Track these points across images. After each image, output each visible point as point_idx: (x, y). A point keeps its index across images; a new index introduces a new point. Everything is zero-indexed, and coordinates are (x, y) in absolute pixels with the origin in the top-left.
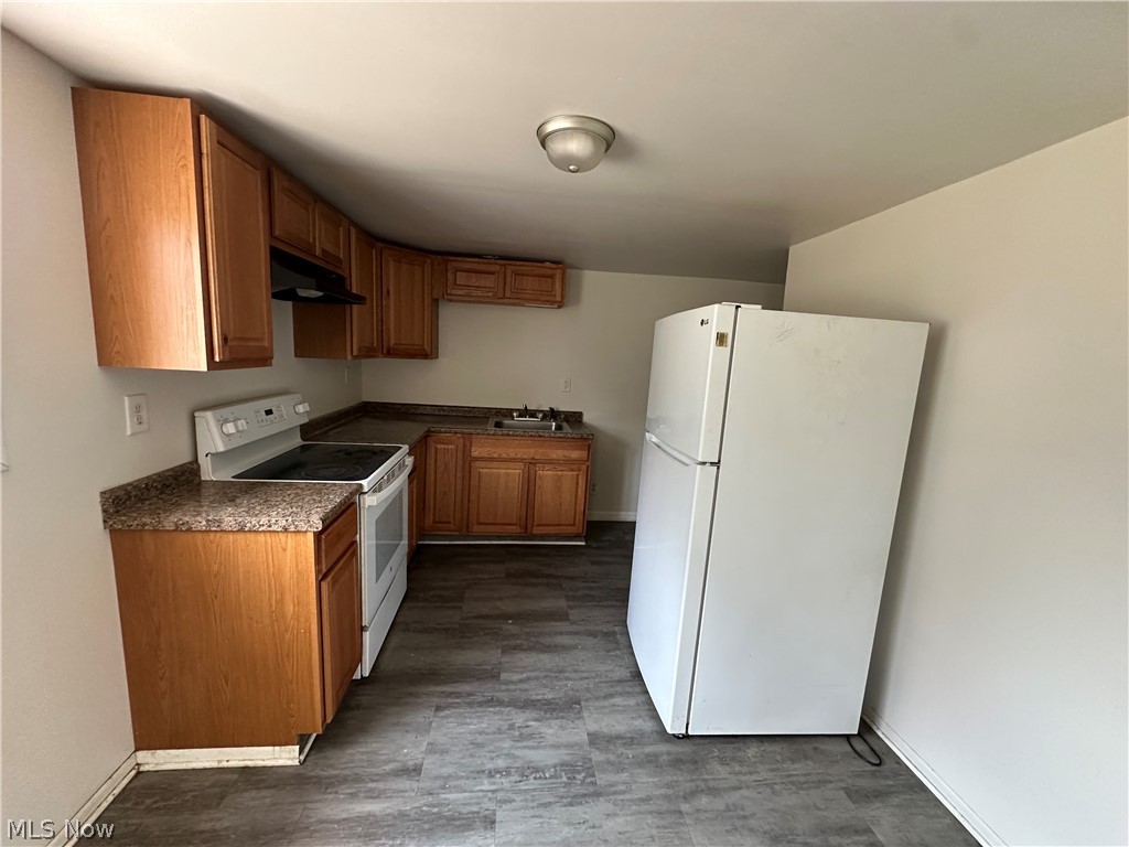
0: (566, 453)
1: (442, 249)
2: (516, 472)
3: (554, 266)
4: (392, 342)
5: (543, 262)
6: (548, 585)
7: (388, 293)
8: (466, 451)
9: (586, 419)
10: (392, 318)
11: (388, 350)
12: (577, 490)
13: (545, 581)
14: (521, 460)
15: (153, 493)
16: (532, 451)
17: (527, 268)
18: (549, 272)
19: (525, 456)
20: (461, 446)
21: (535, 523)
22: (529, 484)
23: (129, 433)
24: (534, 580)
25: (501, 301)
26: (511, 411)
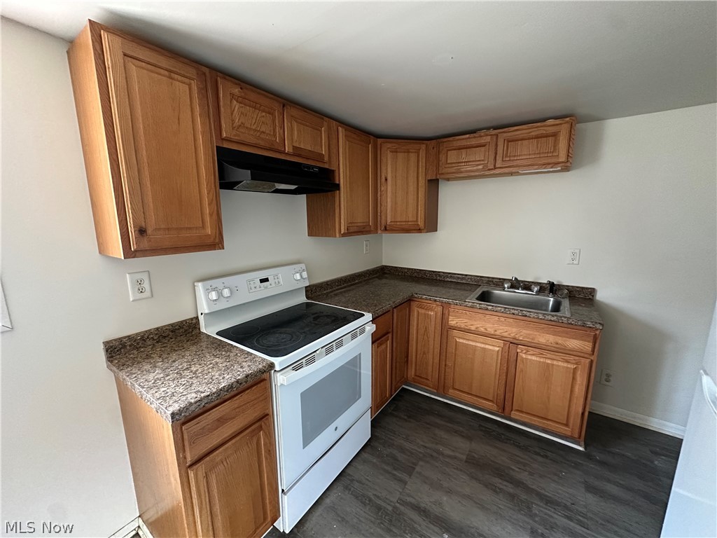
0: (560, 340)
1: (437, 134)
2: (494, 347)
3: (558, 122)
4: (389, 221)
5: (544, 120)
6: (512, 497)
7: (386, 180)
8: (444, 318)
9: (600, 296)
10: (389, 200)
11: (385, 227)
12: (572, 387)
13: (510, 488)
14: (501, 338)
15: (149, 342)
16: (514, 330)
17: (522, 131)
18: (551, 130)
19: (505, 334)
20: (439, 314)
21: (514, 408)
22: (510, 364)
23: (131, 300)
24: (497, 481)
25: (492, 172)
26: (503, 281)
